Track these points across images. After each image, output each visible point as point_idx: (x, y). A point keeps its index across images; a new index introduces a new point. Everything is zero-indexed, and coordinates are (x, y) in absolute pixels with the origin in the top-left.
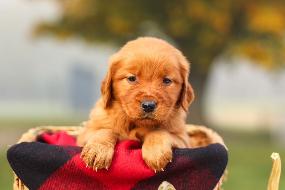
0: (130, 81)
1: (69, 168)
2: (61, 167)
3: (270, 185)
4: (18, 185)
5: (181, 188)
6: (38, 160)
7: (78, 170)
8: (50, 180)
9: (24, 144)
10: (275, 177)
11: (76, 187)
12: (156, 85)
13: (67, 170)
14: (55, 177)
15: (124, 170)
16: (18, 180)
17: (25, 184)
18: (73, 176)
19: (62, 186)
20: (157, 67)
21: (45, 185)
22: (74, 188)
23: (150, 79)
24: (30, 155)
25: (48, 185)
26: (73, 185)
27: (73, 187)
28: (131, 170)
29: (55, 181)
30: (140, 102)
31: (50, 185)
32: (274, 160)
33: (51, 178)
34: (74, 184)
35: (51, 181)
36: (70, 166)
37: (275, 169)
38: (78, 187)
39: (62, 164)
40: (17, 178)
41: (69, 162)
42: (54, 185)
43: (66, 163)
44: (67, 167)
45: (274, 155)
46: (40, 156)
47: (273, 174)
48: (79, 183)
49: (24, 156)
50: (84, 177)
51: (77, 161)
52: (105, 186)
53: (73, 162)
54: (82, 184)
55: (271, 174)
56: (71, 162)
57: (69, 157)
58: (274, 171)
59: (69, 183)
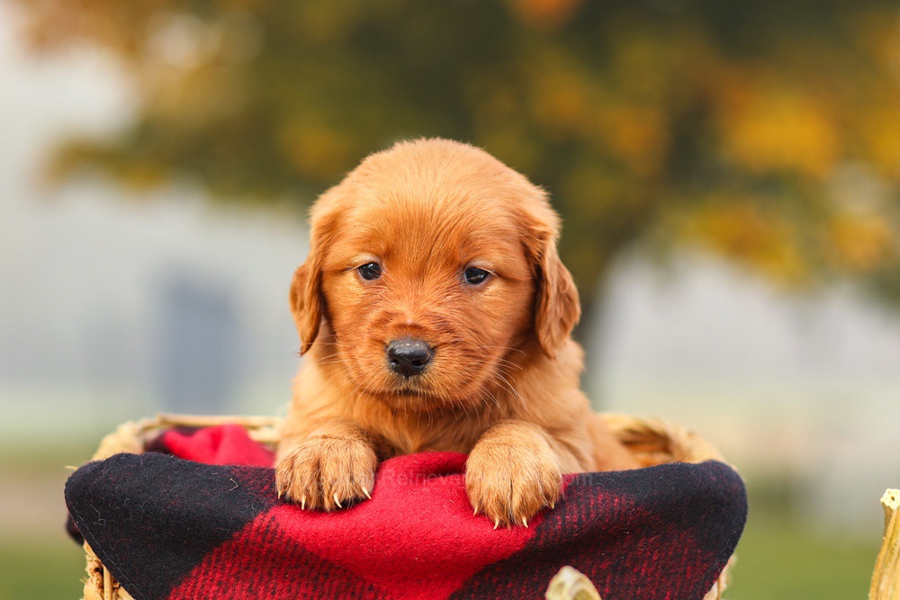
0: (364, 280)
1: (259, 539)
2: (236, 535)
3: (878, 590)
4: (101, 587)
6: (164, 510)
7: (287, 543)
8: (203, 571)
9: (123, 460)
10: (891, 565)
11: (281, 590)
12: (437, 289)
13: (254, 544)
14: (217, 561)
15: (430, 537)
16: (99, 570)
17: (123, 584)
18: (274, 560)
19: (239, 591)
20: (442, 233)
21: (188, 586)
22: (276, 596)
23: (420, 272)
24: (140, 493)
25: (195, 587)
26: (271, 586)
27: (273, 594)
28: (452, 537)
29: (218, 575)
30: (384, 344)
31: (203, 587)
32: (891, 510)
33: (204, 565)
34: (276, 584)
35: (205, 574)
36: (263, 532)
37: (894, 541)
38: (289, 591)
39: (239, 524)
40: (97, 565)
41: (260, 520)
42: (214, 588)
43: (252, 522)
44: (253, 534)
45: (891, 496)
46: (171, 497)
47: (885, 557)
48: (292, 581)
49: (124, 497)
50: (307, 564)
51: (286, 516)
52: (371, 589)
53: (273, 518)
54: (300, 583)
55: (881, 556)
56: (266, 520)
57: (263, 505)
58: (890, 545)
59: (261, 579)
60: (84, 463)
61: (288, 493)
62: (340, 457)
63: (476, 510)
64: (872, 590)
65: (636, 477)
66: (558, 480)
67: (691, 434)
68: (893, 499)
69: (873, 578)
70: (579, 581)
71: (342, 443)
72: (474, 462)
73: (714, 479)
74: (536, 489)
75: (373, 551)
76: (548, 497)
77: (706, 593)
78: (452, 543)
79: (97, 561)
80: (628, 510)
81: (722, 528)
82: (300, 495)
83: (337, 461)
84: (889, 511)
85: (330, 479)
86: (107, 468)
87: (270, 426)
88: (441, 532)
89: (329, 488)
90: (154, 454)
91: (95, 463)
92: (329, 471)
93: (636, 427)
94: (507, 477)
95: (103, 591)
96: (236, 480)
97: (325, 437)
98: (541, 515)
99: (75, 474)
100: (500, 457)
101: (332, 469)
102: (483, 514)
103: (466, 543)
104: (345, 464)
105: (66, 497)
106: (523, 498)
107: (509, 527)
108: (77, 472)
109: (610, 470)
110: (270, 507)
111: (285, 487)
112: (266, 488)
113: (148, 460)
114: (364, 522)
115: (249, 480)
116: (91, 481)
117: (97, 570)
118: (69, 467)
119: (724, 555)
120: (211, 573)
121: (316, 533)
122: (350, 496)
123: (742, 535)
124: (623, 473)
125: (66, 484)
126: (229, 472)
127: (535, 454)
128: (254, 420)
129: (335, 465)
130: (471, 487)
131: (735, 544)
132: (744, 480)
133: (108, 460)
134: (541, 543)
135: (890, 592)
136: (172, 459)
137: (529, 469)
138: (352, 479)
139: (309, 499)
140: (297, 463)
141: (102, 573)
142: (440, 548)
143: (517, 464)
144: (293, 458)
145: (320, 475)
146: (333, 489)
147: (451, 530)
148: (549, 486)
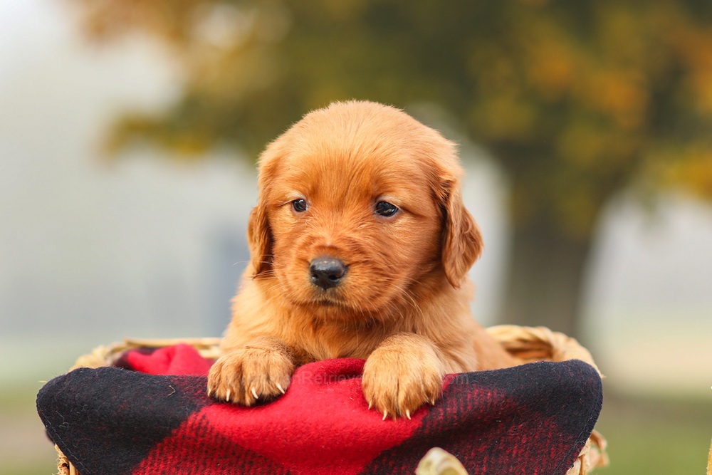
0: (295, 212)
1: (193, 434)
2: (174, 431)
5: (484, 469)
6: (115, 413)
7: (216, 437)
8: (149, 463)
9: (82, 373)
12: (353, 219)
13: (190, 438)
14: (160, 454)
15: (334, 428)
18: (206, 452)
20: (357, 173)
23: (340, 206)
24: (95, 400)
28: (352, 428)
29: (162, 466)
30: (307, 262)
33: (150, 458)
34: (210, 472)
35: (151, 465)
36: (196, 429)
39: (177, 422)
40: (65, 461)
41: (193, 418)
43: (187, 420)
44: (188, 430)
46: (121, 402)
48: (223, 469)
49: (82, 404)
50: (234, 454)
51: (214, 415)
52: (289, 473)
53: (204, 417)
54: (229, 470)
56: (199, 418)
57: (195, 406)
59: (197, 468)
60: (52, 378)
61: (217, 391)
62: (259, 361)
63: (370, 405)
65: (506, 375)
71: (262, 351)
72: (368, 367)
73: (572, 374)
74: (419, 388)
75: (287, 441)
76: (429, 395)
78: (352, 433)
79: (64, 458)
80: (499, 402)
81: (580, 415)
82: (226, 391)
85: (249, 377)
86: (69, 380)
88: (342, 424)
89: (248, 384)
92: (249, 371)
94: (394, 377)
96: (174, 386)
97: (248, 348)
99: (45, 387)
100: (391, 361)
101: (251, 370)
102: (375, 408)
103: (364, 433)
105: (37, 406)
106: (408, 394)
108: (46, 385)
110: (201, 407)
111: (214, 387)
112: (199, 392)
113: (103, 372)
114: (279, 417)
115: (185, 386)
116: (57, 391)
117: (64, 465)
119: (582, 437)
121: (240, 428)
122: (266, 391)
124: (495, 372)
125: (38, 395)
126: (169, 380)
127: (421, 359)
129: (253, 366)
130: (366, 386)
131: (591, 428)
133: (70, 374)
134: (426, 432)
136: (122, 372)
137: (414, 371)
138: (268, 378)
139: (233, 393)
140: (224, 367)
141: (68, 468)
142: (342, 438)
143: (404, 366)
144: (222, 364)
145: (242, 375)
146: (251, 385)
147: (351, 422)
148: (430, 385)
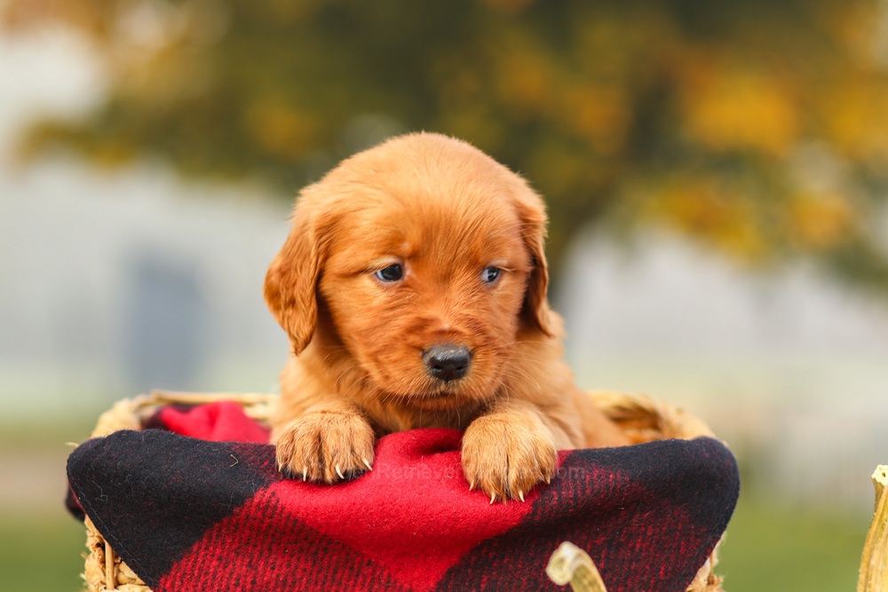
0: (381, 282)
1: (259, 515)
2: (236, 510)
3: (868, 565)
4: (103, 562)
6: (165, 486)
7: (287, 518)
8: (204, 546)
9: (124, 436)
11: (281, 566)
13: (255, 519)
14: (217, 536)
15: (428, 511)
16: (101, 546)
17: (125, 559)
18: (273, 535)
19: (239, 566)
21: (189, 561)
22: (276, 571)
24: (141, 469)
25: (196, 562)
26: (271, 561)
27: (273, 569)
28: (450, 512)
29: (218, 551)
31: (204, 562)
32: (882, 486)
33: (205, 541)
34: (276, 559)
35: (206, 549)
36: (264, 508)
37: (884, 517)
38: (289, 566)
39: (240, 499)
40: (98, 541)
41: (260, 496)
42: (215, 563)
43: (252, 497)
44: (253, 509)
45: (882, 472)
46: (173, 473)
47: (876, 532)
48: (291, 556)
49: (126, 473)
50: (306, 539)
51: (286, 492)
52: (369, 563)
53: (273, 494)
54: (299, 558)
55: (872, 532)
56: (266, 495)
57: (262, 481)
58: (880, 521)
59: (261, 554)
60: (85, 440)
61: (289, 465)
62: (341, 429)
63: (472, 486)
64: (863, 565)
65: (631, 454)
66: (553, 455)
67: (680, 411)
68: (884, 475)
69: (864, 553)
70: (578, 556)
71: (341, 417)
72: (470, 438)
73: (707, 455)
74: (532, 464)
75: (372, 526)
76: (543, 471)
77: (699, 568)
78: (449, 518)
79: (98, 537)
80: (623, 486)
81: (716, 503)
82: (302, 467)
83: (338, 433)
84: (880, 487)
85: (331, 450)
86: (109, 445)
87: (264, 403)
88: (439, 507)
89: (331, 458)
90: (155, 431)
91: (97, 440)
92: (330, 442)
93: (625, 404)
94: (503, 452)
95: (104, 566)
96: (237, 456)
97: (324, 412)
98: (538, 489)
99: (77, 451)
100: (496, 433)
101: (333, 441)
102: (479, 490)
103: (464, 518)
104: (345, 435)
105: (68, 473)
106: (520, 472)
107: (505, 502)
108: (78, 449)
109: (604, 446)
110: (270, 482)
111: (286, 460)
112: (266, 463)
113: (150, 436)
114: (363, 497)
115: (249, 456)
116: (94, 457)
117: (98, 545)
118: (70, 444)
119: (717, 530)
120: (211, 548)
121: (316, 508)
122: (351, 467)
123: (735, 510)
124: (618, 449)
125: (68, 461)
126: (229, 448)
127: (531, 430)
128: (248, 397)
129: (335, 436)
130: (467, 461)
131: (727, 519)
132: (736, 456)
133: (110, 437)
134: (537, 518)
135: (880, 567)
136: (173, 436)
137: (525, 443)
138: (352, 451)
139: (310, 470)
140: (297, 436)
141: (104, 549)
142: (438, 524)
143: (513, 439)
144: (293, 432)
145: (321, 447)
146: (335, 461)
147: (449, 505)
148: (545, 461)
